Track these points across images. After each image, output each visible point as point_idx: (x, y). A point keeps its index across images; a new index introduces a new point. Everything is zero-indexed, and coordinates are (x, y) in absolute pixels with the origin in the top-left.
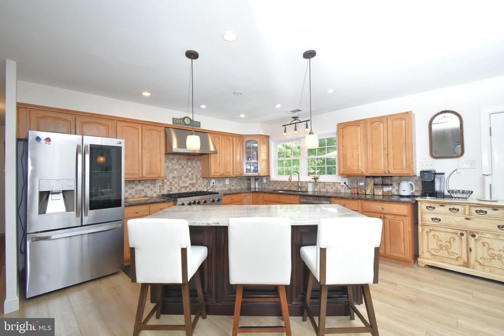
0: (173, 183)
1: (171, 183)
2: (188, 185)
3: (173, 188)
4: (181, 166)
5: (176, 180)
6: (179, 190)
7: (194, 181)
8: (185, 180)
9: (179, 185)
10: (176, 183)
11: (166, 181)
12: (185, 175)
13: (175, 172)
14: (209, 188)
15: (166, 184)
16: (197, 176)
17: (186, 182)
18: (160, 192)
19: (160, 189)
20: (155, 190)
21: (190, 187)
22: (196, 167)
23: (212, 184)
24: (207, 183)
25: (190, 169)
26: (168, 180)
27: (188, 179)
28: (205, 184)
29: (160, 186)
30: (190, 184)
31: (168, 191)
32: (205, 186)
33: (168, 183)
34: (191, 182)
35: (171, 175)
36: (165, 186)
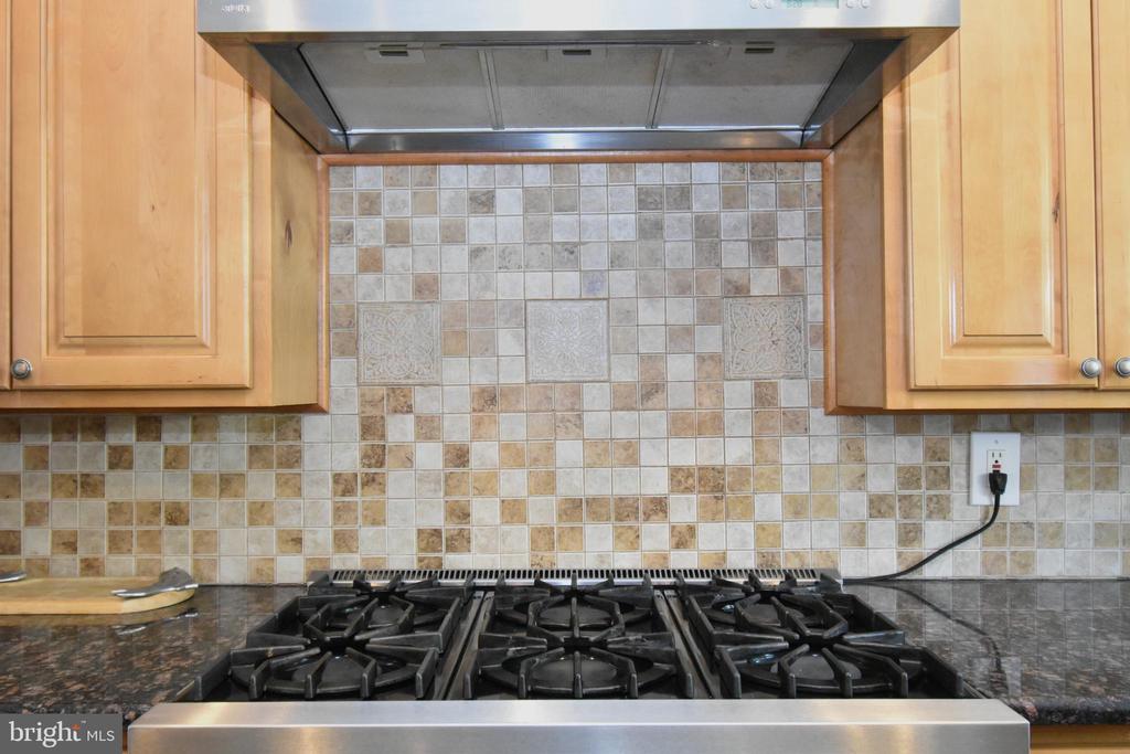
0: (484, 454)
1: (459, 456)
2: (658, 485)
3: (484, 512)
4: (569, 282)
5: (513, 426)
6: (542, 536)
7: (735, 451)
8: (625, 425)
9: (547, 484)
10: (514, 455)
11: (400, 429)
12: (626, 372)
13: (507, 342)
14: (935, 534)
15: (409, 461)
16: (764, 396)
17: (630, 454)
18: (343, 541)
19: (339, 511)
20: (293, 522)
21: (684, 509)
22: (765, 281)
23: (982, 498)
24: (909, 477)
25: (683, 311)
26: (428, 428)
27: (657, 421)
28: (883, 482)
29: (344, 484)
30: (681, 478)
31: (430, 538)
32: (878, 507)
33: (430, 456)
34: (689, 453)
35: (462, 375)
36: (398, 482)
